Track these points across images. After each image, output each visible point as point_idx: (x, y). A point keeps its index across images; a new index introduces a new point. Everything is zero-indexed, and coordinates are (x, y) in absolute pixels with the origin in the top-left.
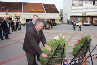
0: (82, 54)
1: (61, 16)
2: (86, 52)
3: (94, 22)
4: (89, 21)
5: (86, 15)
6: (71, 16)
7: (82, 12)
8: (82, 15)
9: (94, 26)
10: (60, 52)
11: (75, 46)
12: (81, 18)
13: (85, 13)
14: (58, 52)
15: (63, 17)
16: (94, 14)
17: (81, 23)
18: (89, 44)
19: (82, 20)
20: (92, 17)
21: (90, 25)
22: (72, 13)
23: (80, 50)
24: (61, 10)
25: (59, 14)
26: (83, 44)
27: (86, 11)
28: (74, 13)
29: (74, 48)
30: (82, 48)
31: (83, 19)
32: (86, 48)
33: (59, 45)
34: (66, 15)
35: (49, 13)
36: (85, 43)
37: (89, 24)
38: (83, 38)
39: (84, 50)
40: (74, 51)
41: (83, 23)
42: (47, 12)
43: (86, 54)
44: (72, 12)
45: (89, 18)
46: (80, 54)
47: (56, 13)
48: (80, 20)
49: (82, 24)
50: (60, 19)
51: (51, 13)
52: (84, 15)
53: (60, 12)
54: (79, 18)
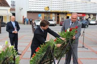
3: (60, 20)
4: (53, 18)
5: (50, 10)
6: (28, 12)
7: (45, 6)
8: (44, 10)
9: (61, 25)
12: (43, 15)
13: (48, 7)
15: (16, 12)
16: (61, 9)
18: (53, 52)
19: (45, 17)
20: (58, 13)
21: (56, 25)
22: (30, 7)
24: (12, 1)
26: (45, 53)
29: (32, 61)
30: (43, 59)
31: (46, 15)
32: (49, 59)
34: (21, 10)
37: (54, 23)
44: (30, 5)
45: (54, 15)
47: (4, 6)
48: (41, 17)
52: (47, 10)
53: (12, 5)
54: (39, 15)
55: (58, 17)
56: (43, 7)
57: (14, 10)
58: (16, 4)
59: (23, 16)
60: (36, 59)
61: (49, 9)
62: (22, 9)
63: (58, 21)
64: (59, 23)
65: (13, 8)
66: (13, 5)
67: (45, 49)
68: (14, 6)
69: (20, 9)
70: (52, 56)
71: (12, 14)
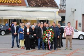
1: (63, 15)
15: (67, 15)
25: (58, 10)
34: (73, 12)
35: (36, 6)
42: (30, 5)
47: (51, 7)
50: (59, 21)
51: (40, 6)
53: (61, 5)
57: (64, 11)
59: (77, 21)
62: (76, 10)
65: (62, 9)
66: (63, 5)
68: (64, 7)
69: (73, 10)
71: (61, 17)
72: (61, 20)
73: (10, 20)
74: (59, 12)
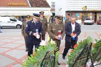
0: (81, 63)
2: (87, 61)
4: (91, 17)
5: (87, 10)
6: (67, 12)
7: (82, 5)
8: (81, 10)
9: (98, 24)
10: (49, 62)
11: (71, 52)
12: (81, 14)
13: (86, 7)
14: (47, 63)
16: (98, 8)
17: (81, 20)
18: (90, 49)
20: (95, 13)
21: (93, 24)
22: (68, 7)
23: (78, 59)
24: (52, 2)
25: (50, 9)
26: (82, 49)
27: (87, 3)
28: (71, 7)
29: (70, 56)
30: (80, 55)
31: (83, 15)
32: (86, 56)
33: (48, 53)
34: (60, 10)
35: (36, 7)
36: (85, 49)
37: (91, 22)
38: (81, 41)
39: (84, 58)
40: (70, 60)
41: (84, 20)
42: (32, 6)
43: (87, 63)
44: (68, 5)
45: (91, 14)
46: (78, 64)
47: (45, 7)
48: (79, 16)
49: (82, 23)
51: (38, 7)
52: (84, 10)
53: (52, 6)
54: (77, 15)
55: (96, 16)
56: (80, 6)
57: (54, 10)
58: (56, 5)
60: (74, 55)
61: (87, 8)
62: (61, 9)
63: (95, 20)
64: (97, 22)
66: (53, 6)
67: (82, 46)
68: (54, 7)
70: (89, 53)
71: (53, 13)
72: (52, 15)
73: (19, 16)
74: (51, 10)
